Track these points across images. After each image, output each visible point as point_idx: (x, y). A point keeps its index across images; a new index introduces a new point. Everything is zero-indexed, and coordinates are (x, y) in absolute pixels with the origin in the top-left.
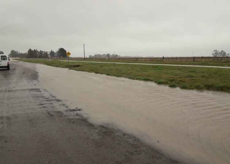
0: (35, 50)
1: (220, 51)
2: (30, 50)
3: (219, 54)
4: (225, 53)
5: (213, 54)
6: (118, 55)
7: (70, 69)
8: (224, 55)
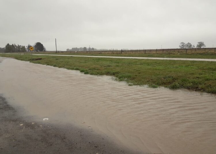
0: (13, 45)
1: (186, 43)
2: (8, 44)
3: (186, 46)
4: (191, 45)
5: (180, 46)
6: (95, 48)
7: (30, 62)
8: (190, 47)
